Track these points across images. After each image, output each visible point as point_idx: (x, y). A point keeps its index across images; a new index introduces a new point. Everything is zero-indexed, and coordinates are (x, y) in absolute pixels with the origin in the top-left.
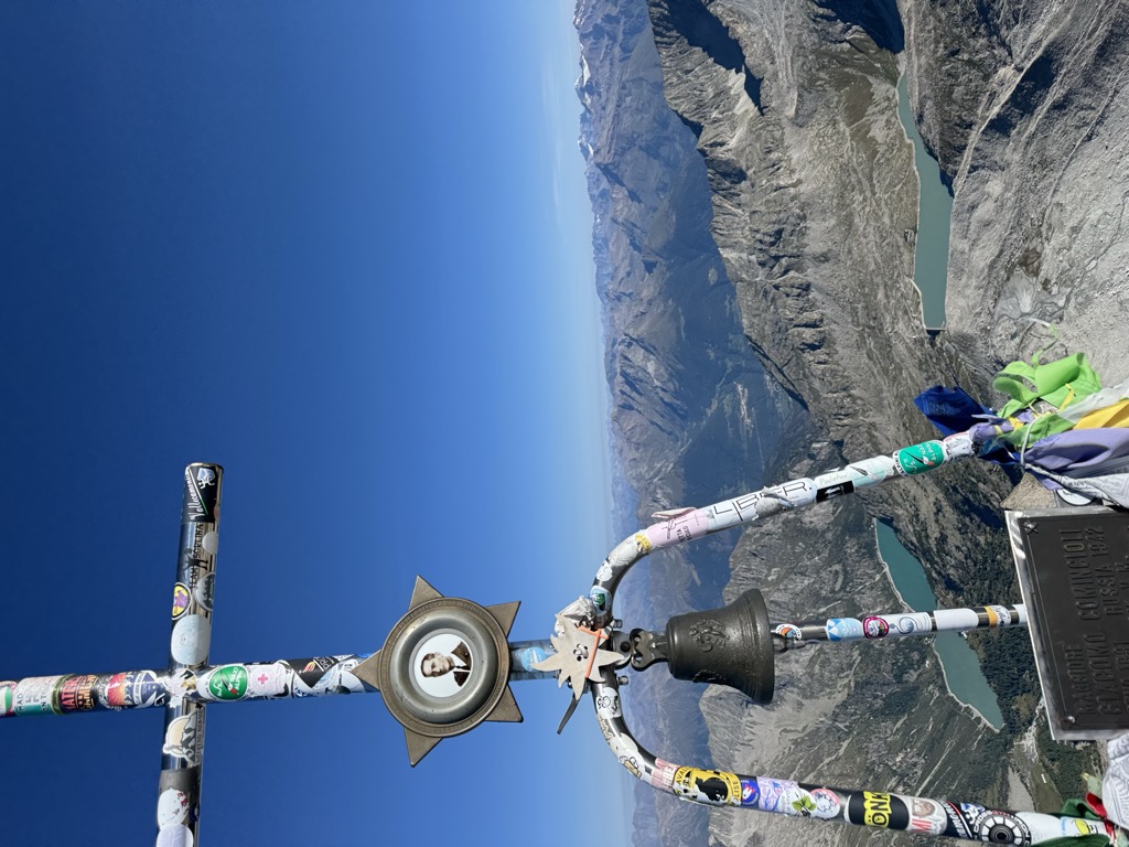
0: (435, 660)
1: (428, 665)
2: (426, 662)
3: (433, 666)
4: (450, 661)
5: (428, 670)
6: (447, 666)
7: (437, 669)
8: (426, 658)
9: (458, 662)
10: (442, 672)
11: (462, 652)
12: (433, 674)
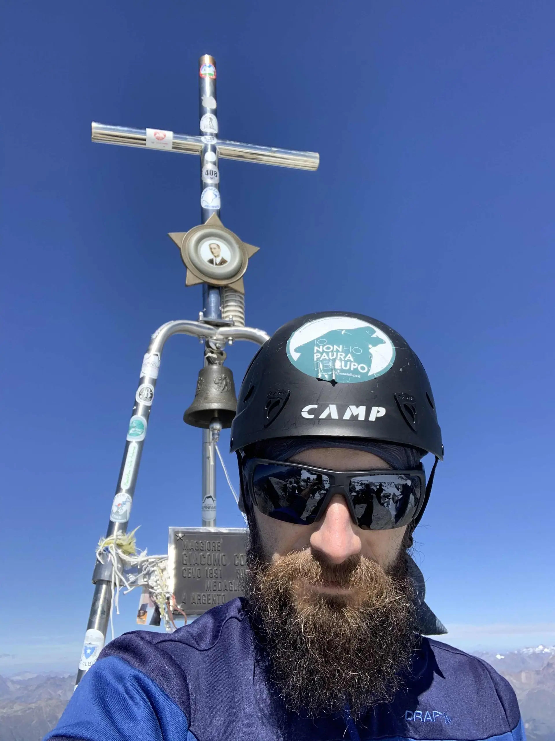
0: (217, 249)
1: (215, 246)
2: (216, 245)
3: (215, 248)
4: (218, 256)
5: (213, 246)
6: (216, 255)
7: (213, 250)
8: (218, 245)
9: (218, 260)
10: (212, 252)
11: (223, 262)
12: (211, 249)
